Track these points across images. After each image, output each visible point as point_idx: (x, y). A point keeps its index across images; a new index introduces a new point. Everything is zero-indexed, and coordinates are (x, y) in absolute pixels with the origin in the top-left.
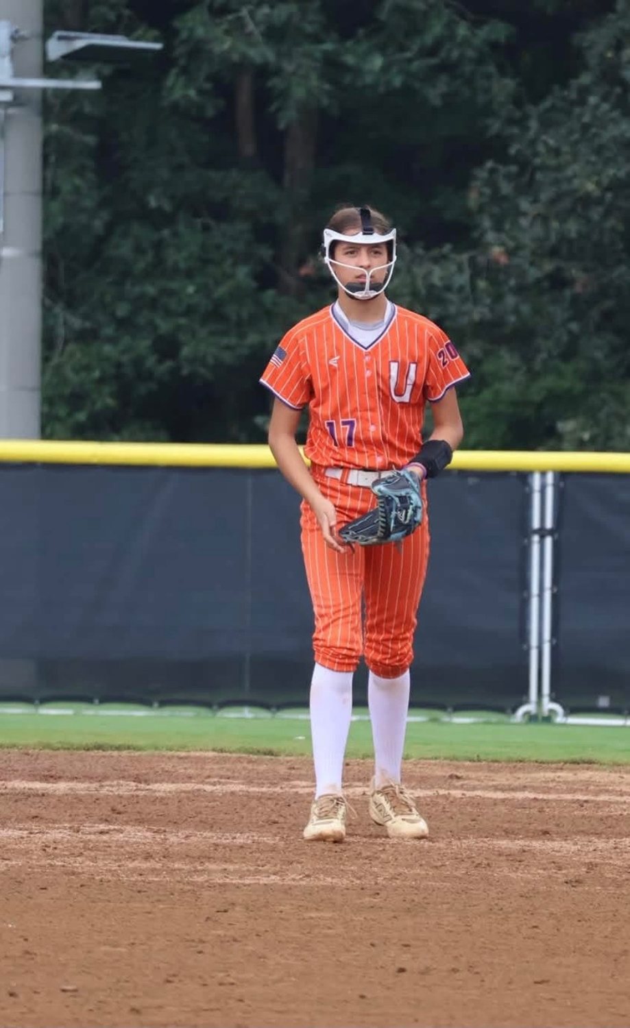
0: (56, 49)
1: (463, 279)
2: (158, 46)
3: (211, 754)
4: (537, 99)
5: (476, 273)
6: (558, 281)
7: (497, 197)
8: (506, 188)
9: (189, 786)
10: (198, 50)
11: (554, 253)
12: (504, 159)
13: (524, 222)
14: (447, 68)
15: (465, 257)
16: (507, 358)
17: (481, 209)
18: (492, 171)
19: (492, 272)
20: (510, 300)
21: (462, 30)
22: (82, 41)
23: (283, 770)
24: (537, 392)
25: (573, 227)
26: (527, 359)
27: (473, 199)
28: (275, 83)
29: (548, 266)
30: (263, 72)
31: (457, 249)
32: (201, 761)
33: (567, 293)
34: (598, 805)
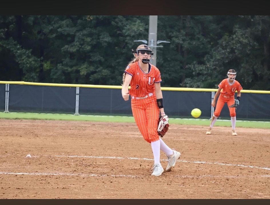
0: (158, 42)
1: (204, 68)
2: (169, 42)
3: (175, 124)
4: (213, 48)
5: (206, 68)
6: (215, 69)
7: (208, 59)
8: (209, 58)
9: (172, 128)
10: (174, 42)
11: (215, 66)
12: (209, 54)
13: (211, 62)
14: (203, 44)
15: (204, 66)
16: (209, 78)
17: (206, 60)
18: (208, 56)
19: (207, 68)
20: (210, 71)
21: (204, 40)
22: (161, 42)
23: (183, 126)
24: (212, 81)
25: (217, 63)
26: (212, 78)
27: (205, 59)
28: (183, 45)
29: (214, 67)
30: (181, 44)
31: (204, 65)
32: (174, 125)
33: (216, 70)
34: (219, 131)
